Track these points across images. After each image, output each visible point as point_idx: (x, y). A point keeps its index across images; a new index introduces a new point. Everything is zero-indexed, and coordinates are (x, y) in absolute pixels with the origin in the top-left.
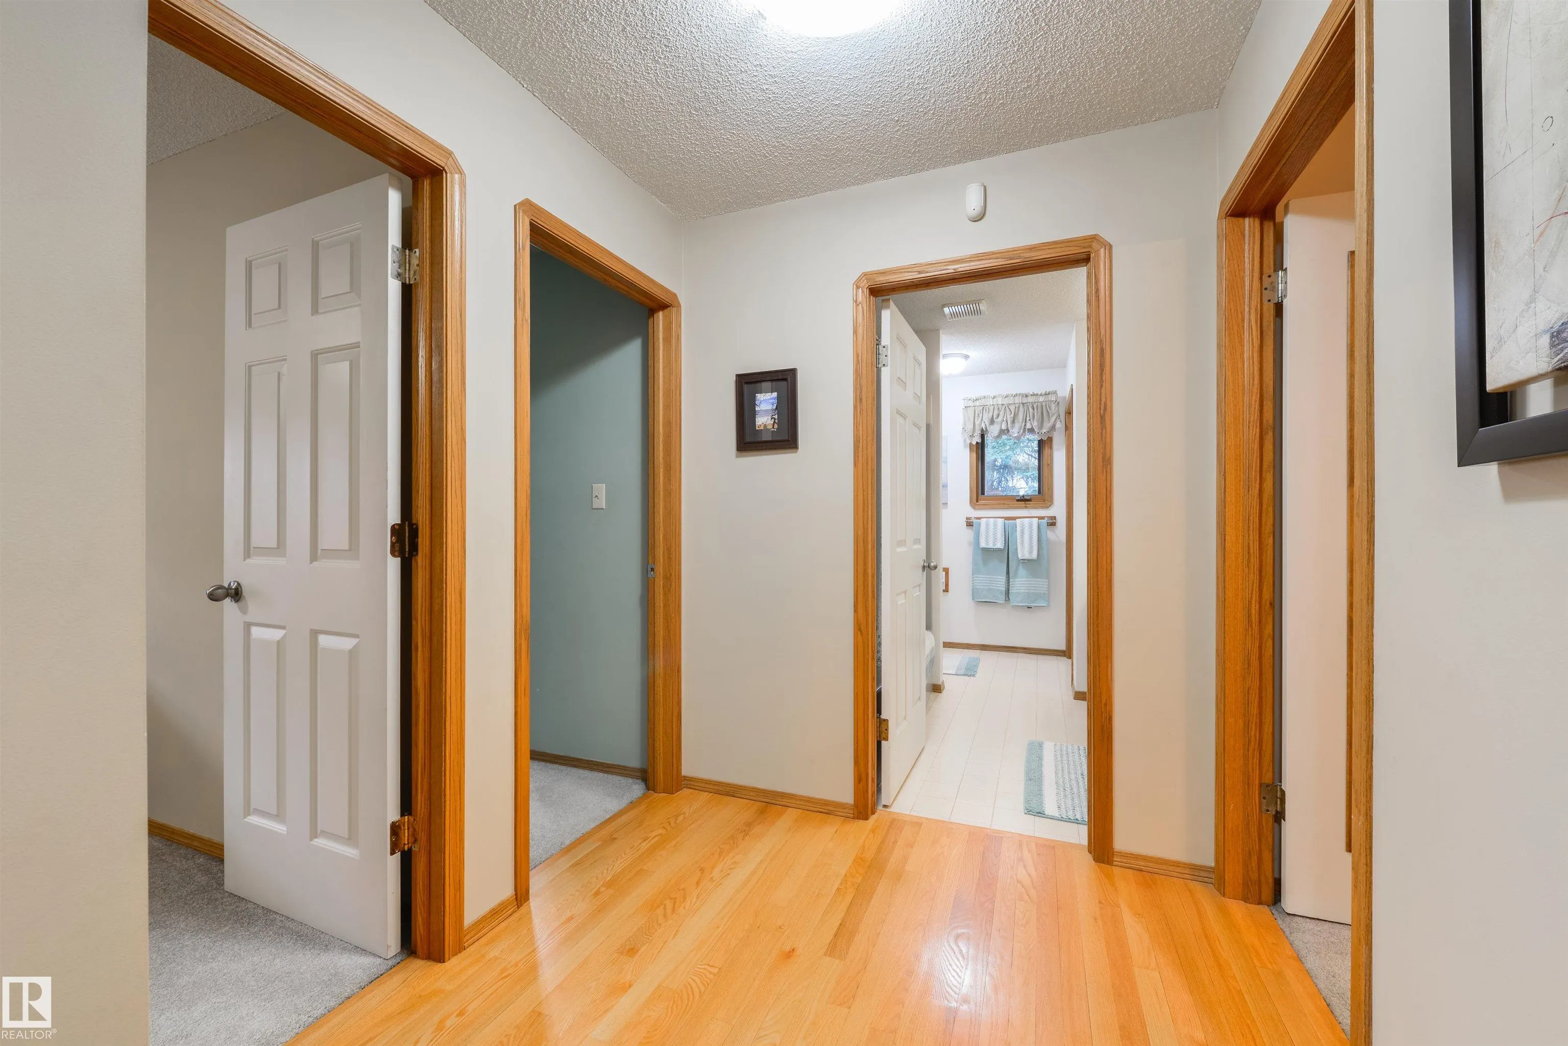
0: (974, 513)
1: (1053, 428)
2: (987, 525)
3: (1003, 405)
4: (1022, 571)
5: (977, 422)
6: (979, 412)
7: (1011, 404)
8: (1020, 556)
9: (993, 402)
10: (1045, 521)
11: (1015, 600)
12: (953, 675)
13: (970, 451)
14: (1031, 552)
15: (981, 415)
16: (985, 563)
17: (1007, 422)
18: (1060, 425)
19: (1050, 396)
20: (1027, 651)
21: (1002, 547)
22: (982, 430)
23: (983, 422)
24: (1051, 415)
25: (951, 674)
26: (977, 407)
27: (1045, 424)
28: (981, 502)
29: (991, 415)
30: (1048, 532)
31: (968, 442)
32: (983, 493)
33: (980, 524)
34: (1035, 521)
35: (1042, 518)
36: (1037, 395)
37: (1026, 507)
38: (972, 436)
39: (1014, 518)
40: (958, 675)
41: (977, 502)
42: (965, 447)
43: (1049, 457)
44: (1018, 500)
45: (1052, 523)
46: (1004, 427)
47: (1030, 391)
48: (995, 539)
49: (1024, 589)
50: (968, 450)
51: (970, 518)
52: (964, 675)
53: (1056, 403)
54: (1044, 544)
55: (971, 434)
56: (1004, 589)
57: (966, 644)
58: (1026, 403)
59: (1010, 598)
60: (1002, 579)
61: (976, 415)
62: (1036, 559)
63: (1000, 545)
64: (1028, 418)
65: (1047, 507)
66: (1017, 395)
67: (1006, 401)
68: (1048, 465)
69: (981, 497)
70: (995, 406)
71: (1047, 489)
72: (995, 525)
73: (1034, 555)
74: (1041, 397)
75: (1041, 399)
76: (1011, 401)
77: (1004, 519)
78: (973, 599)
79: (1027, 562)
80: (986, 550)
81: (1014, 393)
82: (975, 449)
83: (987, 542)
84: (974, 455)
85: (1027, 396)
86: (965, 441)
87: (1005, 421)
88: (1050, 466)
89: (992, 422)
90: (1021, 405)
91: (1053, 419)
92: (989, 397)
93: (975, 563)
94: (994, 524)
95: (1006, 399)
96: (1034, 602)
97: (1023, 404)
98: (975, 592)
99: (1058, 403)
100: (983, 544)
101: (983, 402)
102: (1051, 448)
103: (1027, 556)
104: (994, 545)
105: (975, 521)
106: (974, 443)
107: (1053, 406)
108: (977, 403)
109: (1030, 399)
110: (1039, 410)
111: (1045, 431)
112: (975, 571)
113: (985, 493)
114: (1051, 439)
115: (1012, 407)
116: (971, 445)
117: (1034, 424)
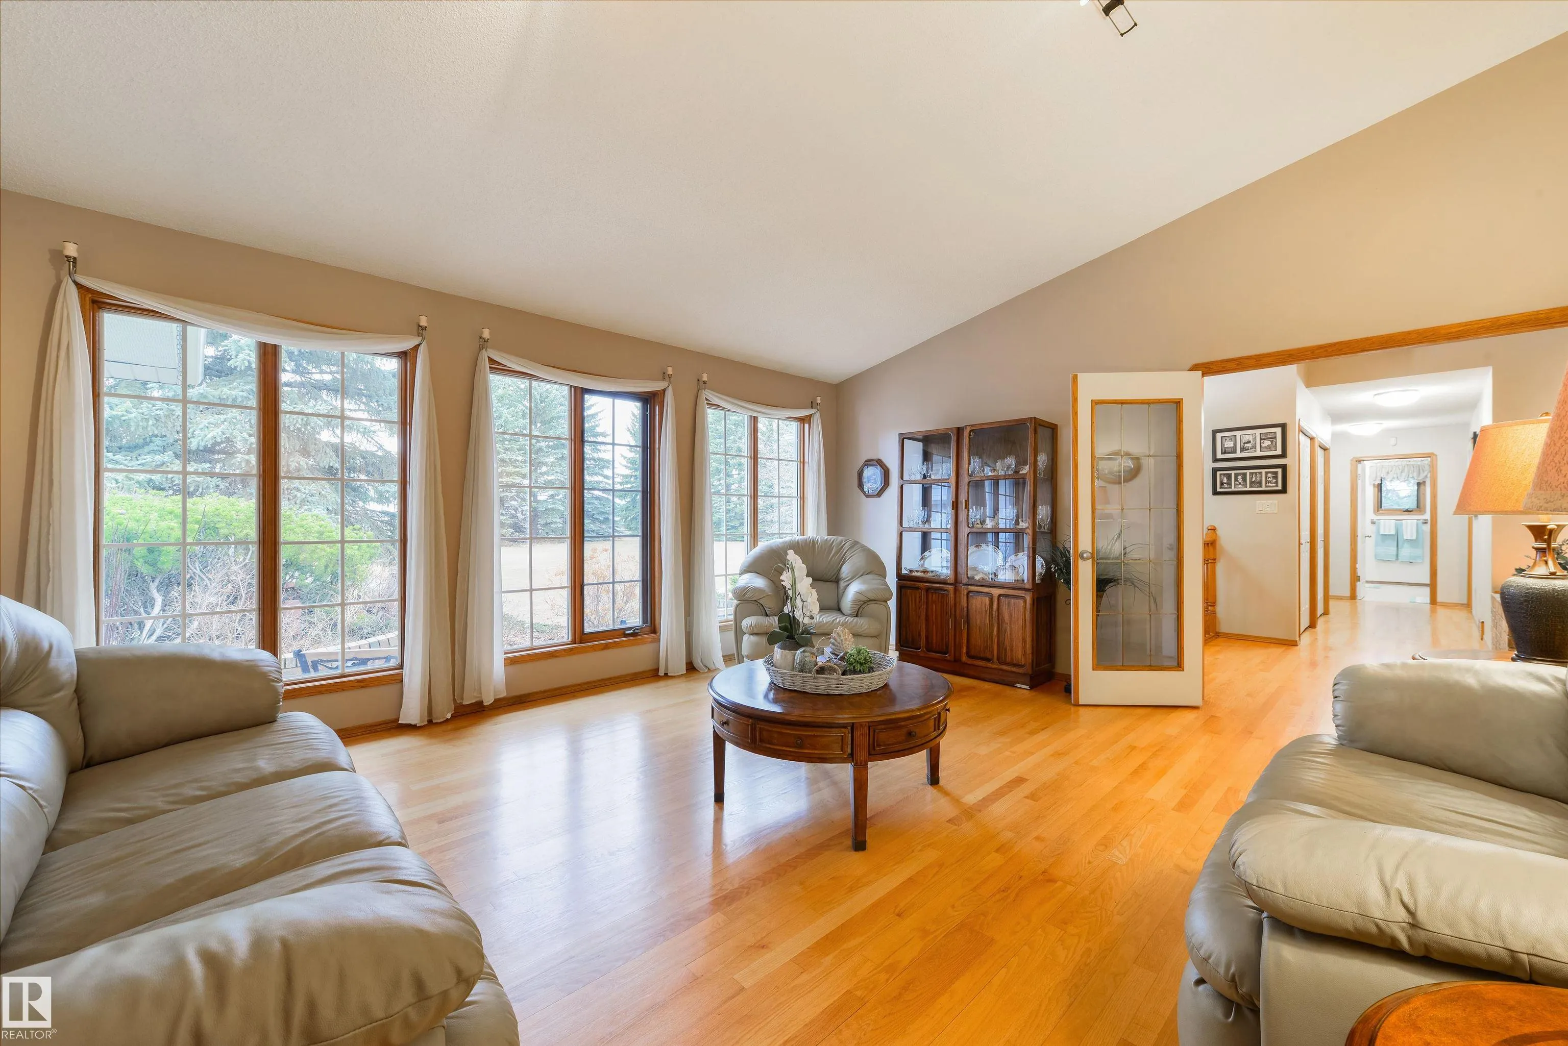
0: (1375, 518)
1: (1426, 477)
2: (1384, 522)
3: (1394, 466)
4: (1406, 545)
5: (1378, 474)
8: (1405, 538)
10: (1421, 521)
11: (1401, 559)
14: (1412, 536)
15: (1381, 471)
16: (1385, 541)
17: (1397, 474)
21: (1395, 534)
22: (1381, 478)
23: (1382, 474)
24: (1425, 470)
26: (1378, 466)
27: (1421, 475)
28: (1380, 512)
29: (1387, 471)
30: (1423, 526)
32: (1381, 507)
33: (1379, 523)
34: (1415, 521)
35: (1418, 519)
37: (1410, 514)
38: (1376, 482)
39: (1401, 520)
43: (1424, 491)
44: (1404, 511)
45: (1424, 521)
46: (1395, 476)
48: (1390, 530)
49: (1408, 554)
50: (1372, 487)
51: (1373, 519)
54: (1421, 532)
55: (1374, 480)
56: (1395, 554)
58: (1409, 465)
59: (1398, 558)
60: (1395, 548)
61: (1378, 471)
63: (1393, 532)
64: (1410, 472)
65: (1421, 514)
67: (1396, 464)
69: (1380, 510)
70: (1390, 466)
71: (1422, 506)
73: (1414, 538)
75: (1419, 464)
76: (1399, 464)
77: (1395, 520)
78: (1376, 558)
79: (1409, 541)
80: (1384, 535)
83: (1385, 530)
84: (1376, 489)
86: (1370, 483)
88: (1424, 494)
89: (1388, 474)
90: (1406, 466)
91: (1426, 472)
94: (1390, 522)
96: (1414, 560)
98: (1376, 556)
100: (1382, 532)
103: (1410, 538)
104: (1389, 533)
105: (1378, 521)
107: (1426, 467)
109: (1412, 464)
110: (1417, 469)
111: (1421, 478)
112: (1379, 545)
113: (1383, 508)
114: (1424, 482)
115: (1400, 467)
116: (1374, 484)
117: (1415, 474)
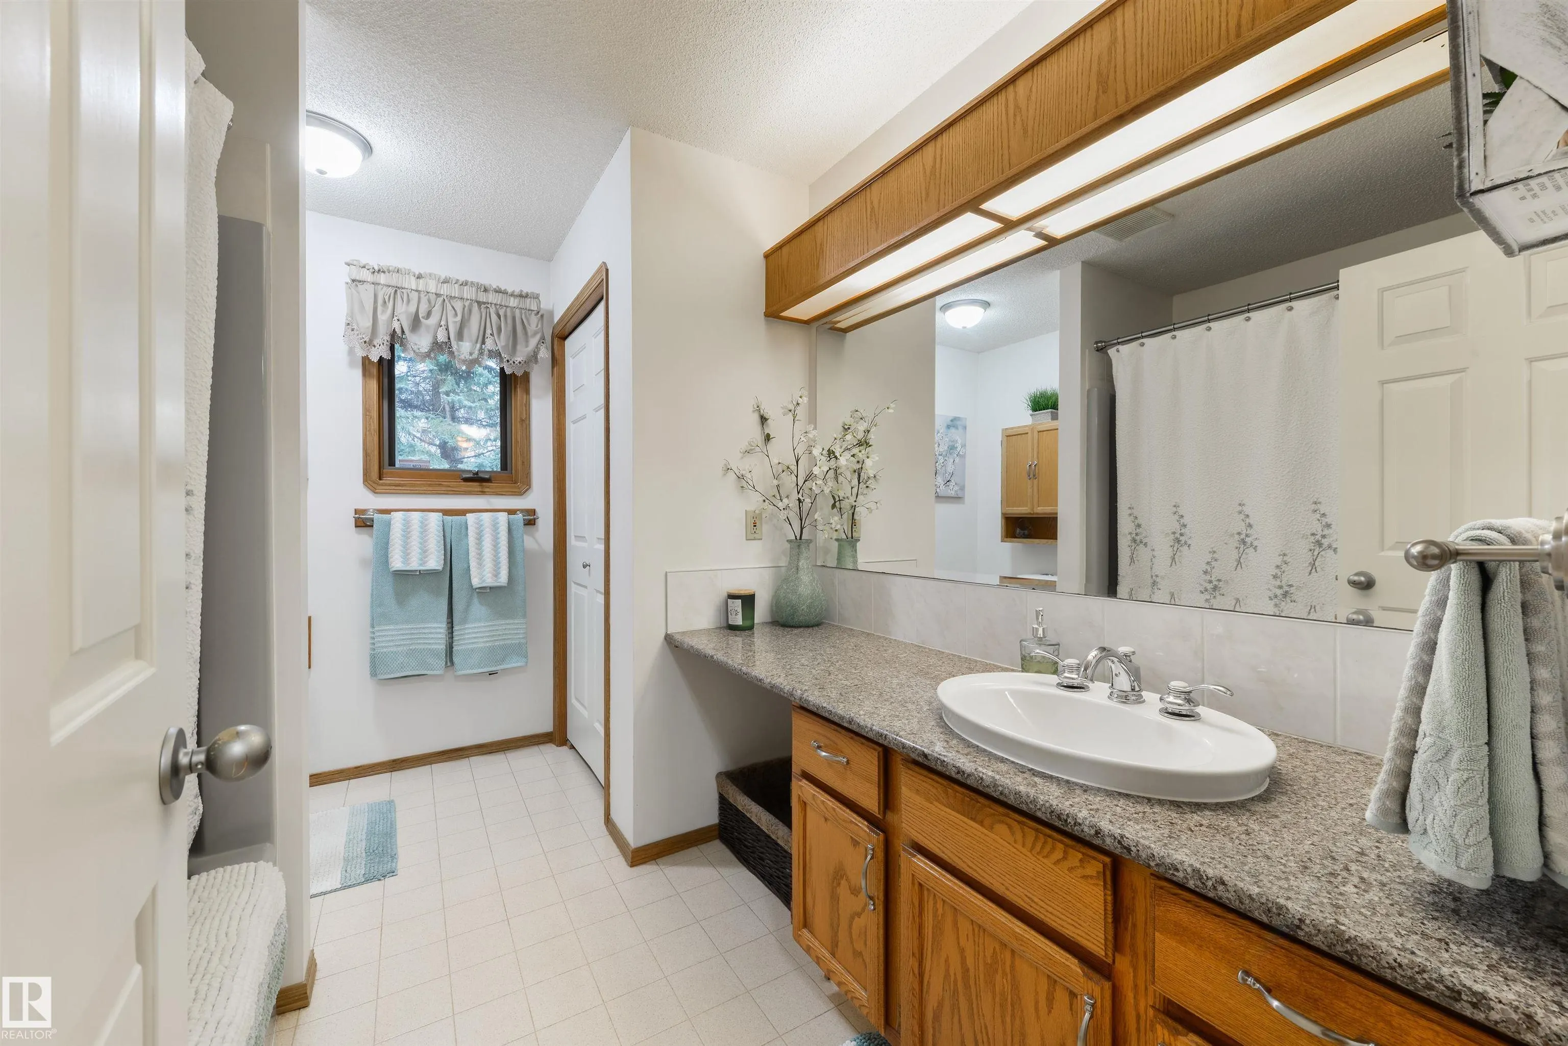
0: (372, 502)
1: (534, 357)
2: (407, 525)
3: (438, 295)
4: (478, 609)
5: (383, 318)
6: (387, 298)
7: (455, 297)
8: (476, 582)
9: (417, 285)
10: (520, 517)
11: (464, 666)
12: (335, 890)
13: (364, 375)
14: (496, 575)
15: (390, 305)
16: (401, 598)
17: (447, 329)
18: (544, 354)
19: (528, 300)
20: (484, 749)
21: (440, 568)
22: (393, 334)
23: (395, 318)
24: (530, 334)
25: (331, 892)
26: (380, 287)
27: (519, 347)
28: (387, 480)
29: (412, 309)
30: (525, 537)
31: (360, 353)
32: (392, 463)
33: (388, 524)
34: (503, 517)
35: (511, 512)
36: (505, 292)
37: (483, 493)
38: (370, 343)
39: (463, 512)
40: (350, 887)
41: (380, 479)
42: (352, 364)
43: (524, 408)
44: (466, 480)
45: (531, 520)
46: (441, 337)
47: (493, 281)
48: (424, 552)
49: (484, 642)
50: (358, 373)
51: (364, 511)
52: (367, 881)
53: (539, 315)
54: (519, 557)
55: (367, 339)
56: (443, 647)
57: (356, 768)
58: (484, 303)
59: (455, 659)
60: (441, 627)
61: (380, 301)
62: (506, 585)
63: (435, 562)
64: (489, 331)
65: (520, 493)
66: (466, 284)
67: (445, 290)
68: (522, 421)
69: (387, 469)
70: (422, 295)
71: (520, 463)
72: (424, 526)
73: (503, 579)
74: (512, 299)
75: (513, 302)
76: (455, 291)
77: (441, 514)
78: (374, 674)
79: (487, 593)
80: (402, 576)
81: (462, 279)
82: (375, 371)
83: (406, 555)
84: (374, 385)
85: (486, 290)
86: (351, 351)
87: (444, 327)
88: (526, 422)
89: (416, 323)
90: (475, 307)
91: (533, 342)
92: (409, 272)
93: (376, 601)
94: (422, 522)
95: (445, 285)
96: (503, 660)
97: (479, 303)
98: (376, 665)
99: (542, 316)
100: (397, 563)
101: (394, 280)
102: (527, 391)
103: (489, 581)
104: (421, 565)
105: (377, 517)
106: (375, 359)
107: (534, 320)
108: (382, 279)
109: (492, 298)
110: (510, 321)
111: (519, 359)
112: (378, 618)
113: (397, 464)
114: (526, 377)
115: (458, 305)
116: (366, 361)
117: (500, 343)
